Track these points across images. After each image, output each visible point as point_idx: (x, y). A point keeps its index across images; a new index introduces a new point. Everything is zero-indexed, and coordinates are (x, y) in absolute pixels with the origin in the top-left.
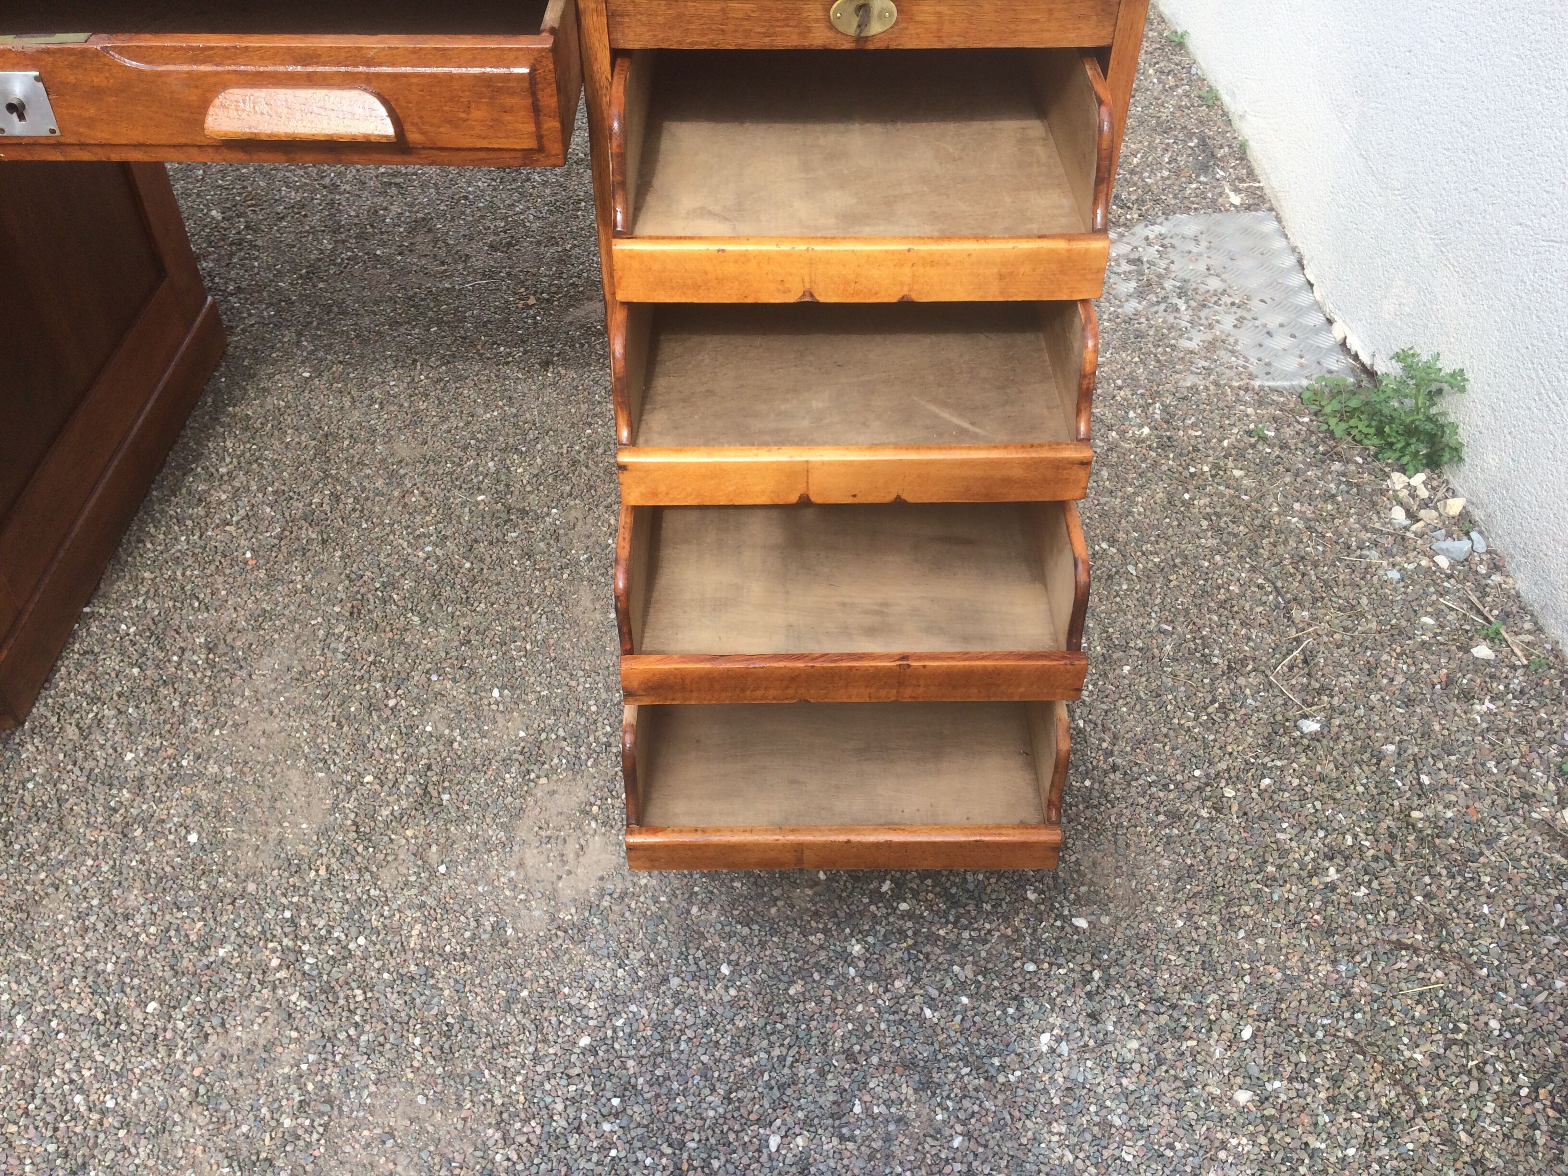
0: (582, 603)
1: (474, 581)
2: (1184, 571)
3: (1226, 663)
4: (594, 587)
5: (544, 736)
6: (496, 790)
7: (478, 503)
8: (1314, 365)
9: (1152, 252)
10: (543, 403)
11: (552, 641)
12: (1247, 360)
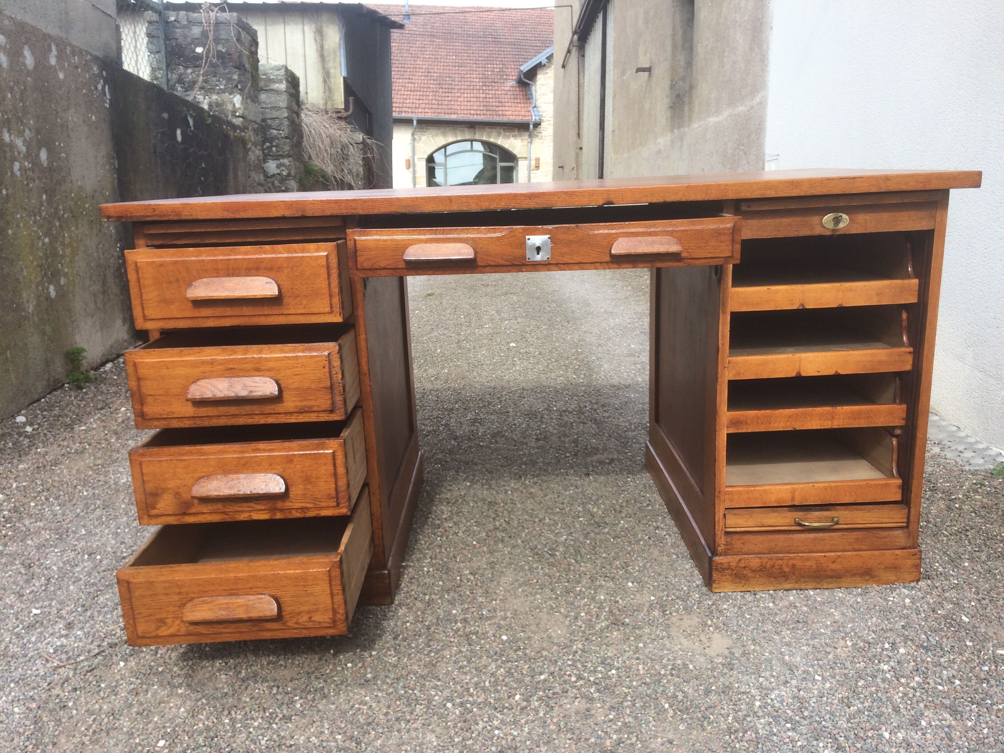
5: (665, 598)
8: (992, 461)
12: (956, 461)
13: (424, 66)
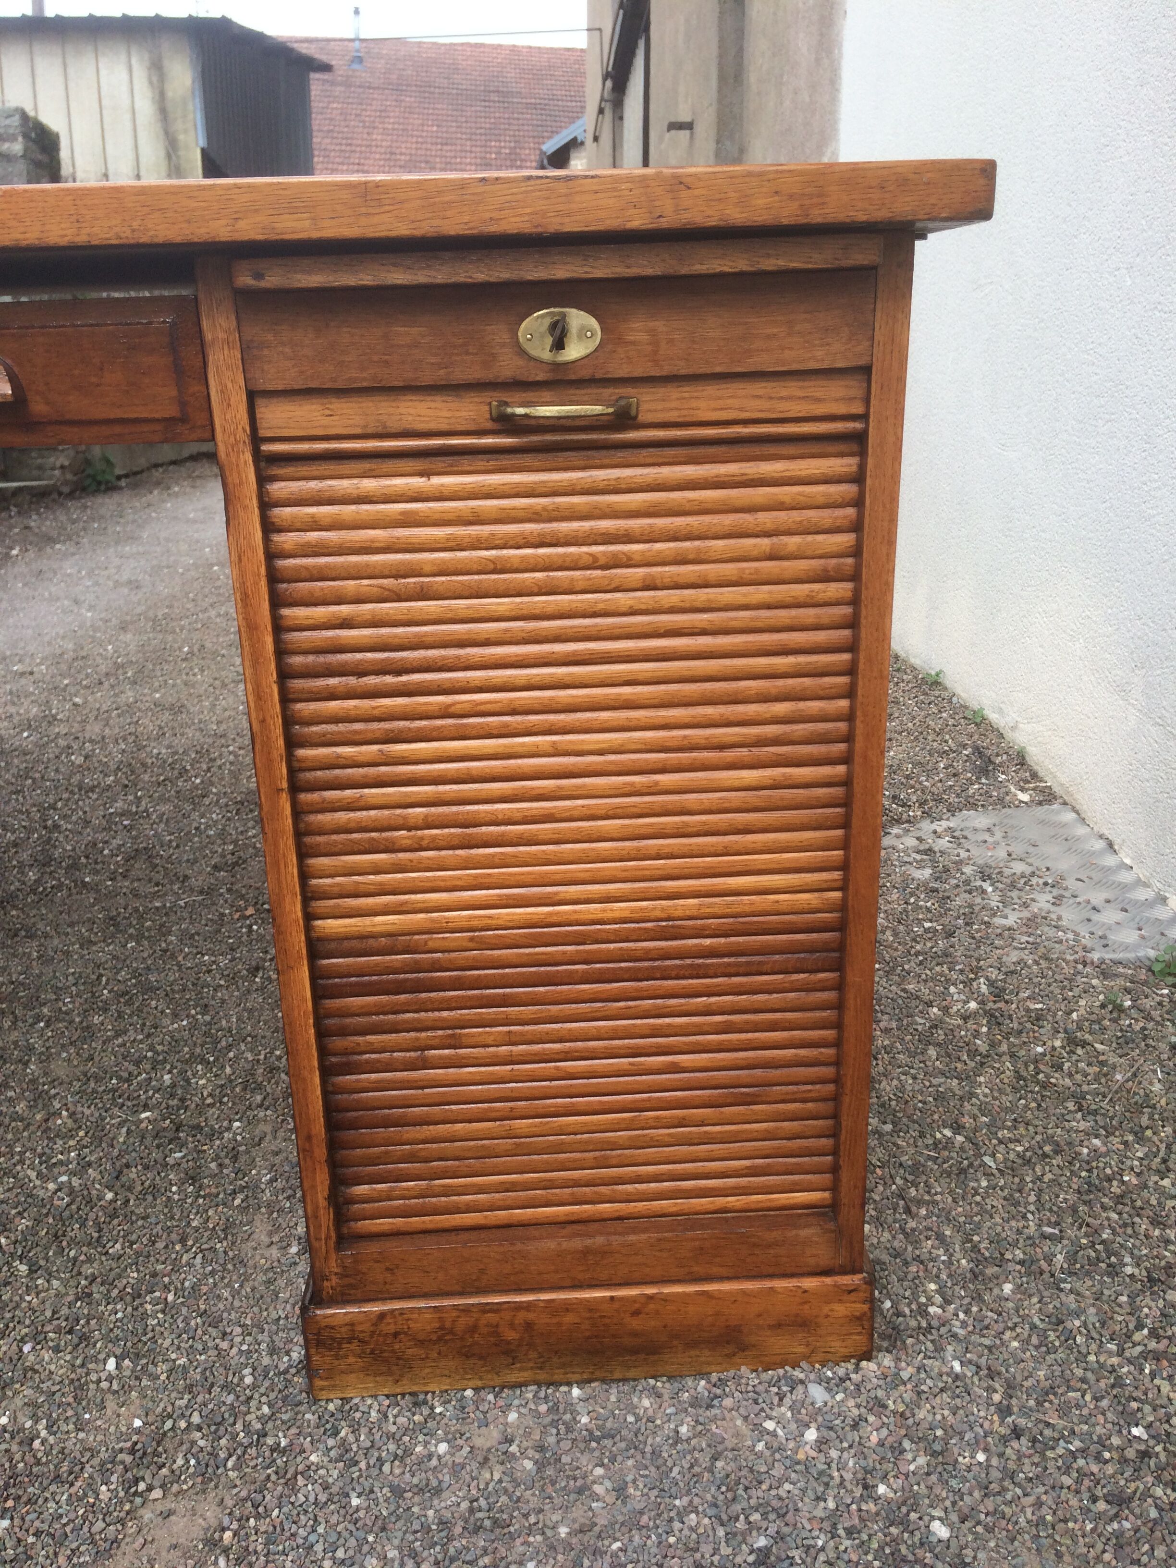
0: (255, 1236)
1: (114, 1215)
2: (1057, 1161)
3: (1144, 1273)
4: (275, 1215)
5: (169, 1424)
6: (81, 1512)
7: (141, 1121)
8: (1158, 937)
9: (943, 843)
10: (244, 1009)
11: (204, 1289)
12: (1076, 934)
13: (384, 143)
